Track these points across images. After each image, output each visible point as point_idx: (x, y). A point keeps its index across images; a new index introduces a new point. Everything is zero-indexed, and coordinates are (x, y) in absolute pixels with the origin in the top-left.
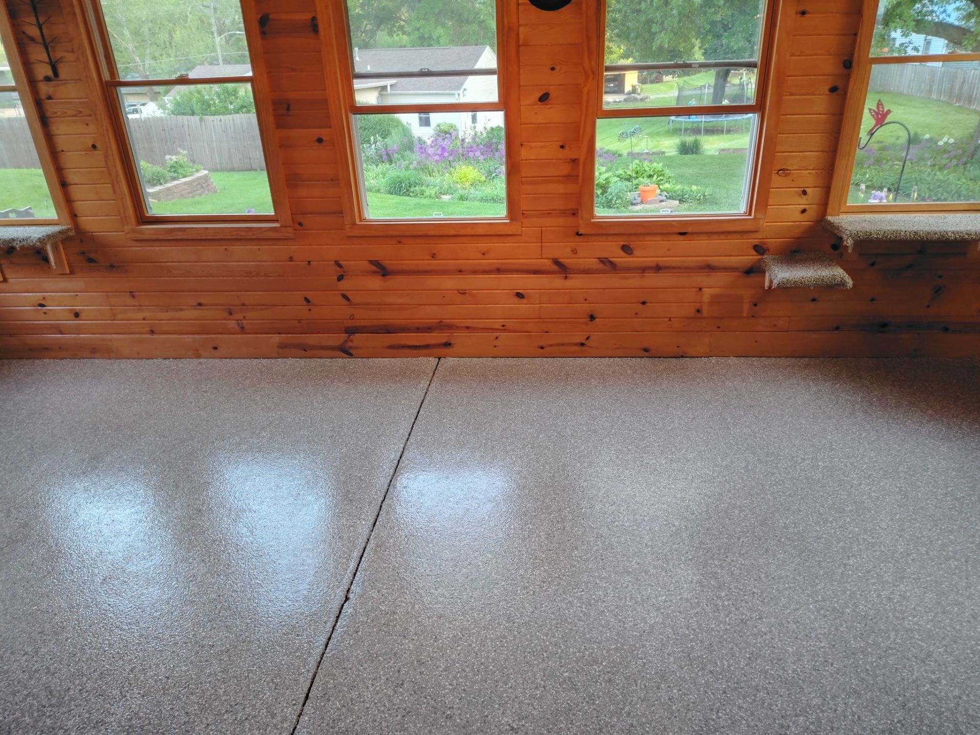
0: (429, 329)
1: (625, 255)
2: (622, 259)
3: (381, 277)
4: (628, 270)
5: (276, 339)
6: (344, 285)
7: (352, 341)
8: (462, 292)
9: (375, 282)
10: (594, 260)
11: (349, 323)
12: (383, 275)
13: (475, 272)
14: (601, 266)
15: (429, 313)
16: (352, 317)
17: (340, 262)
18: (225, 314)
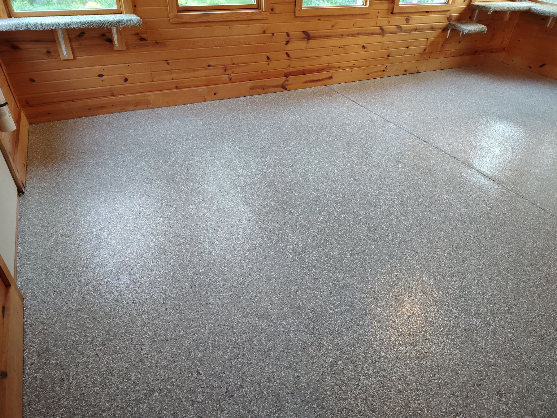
0: (321, 70)
1: (406, 23)
2: (405, 26)
4: (406, 31)
5: (249, 84)
6: (289, 47)
7: (287, 81)
8: (341, 47)
9: (303, 44)
10: (395, 26)
11: (287, 70)
12: (308, 40)
13: (348, 35)
14: (396, 30)
15: (324, 60)
16: (289, 67)
17: (289, 33)
18: (223, 71)
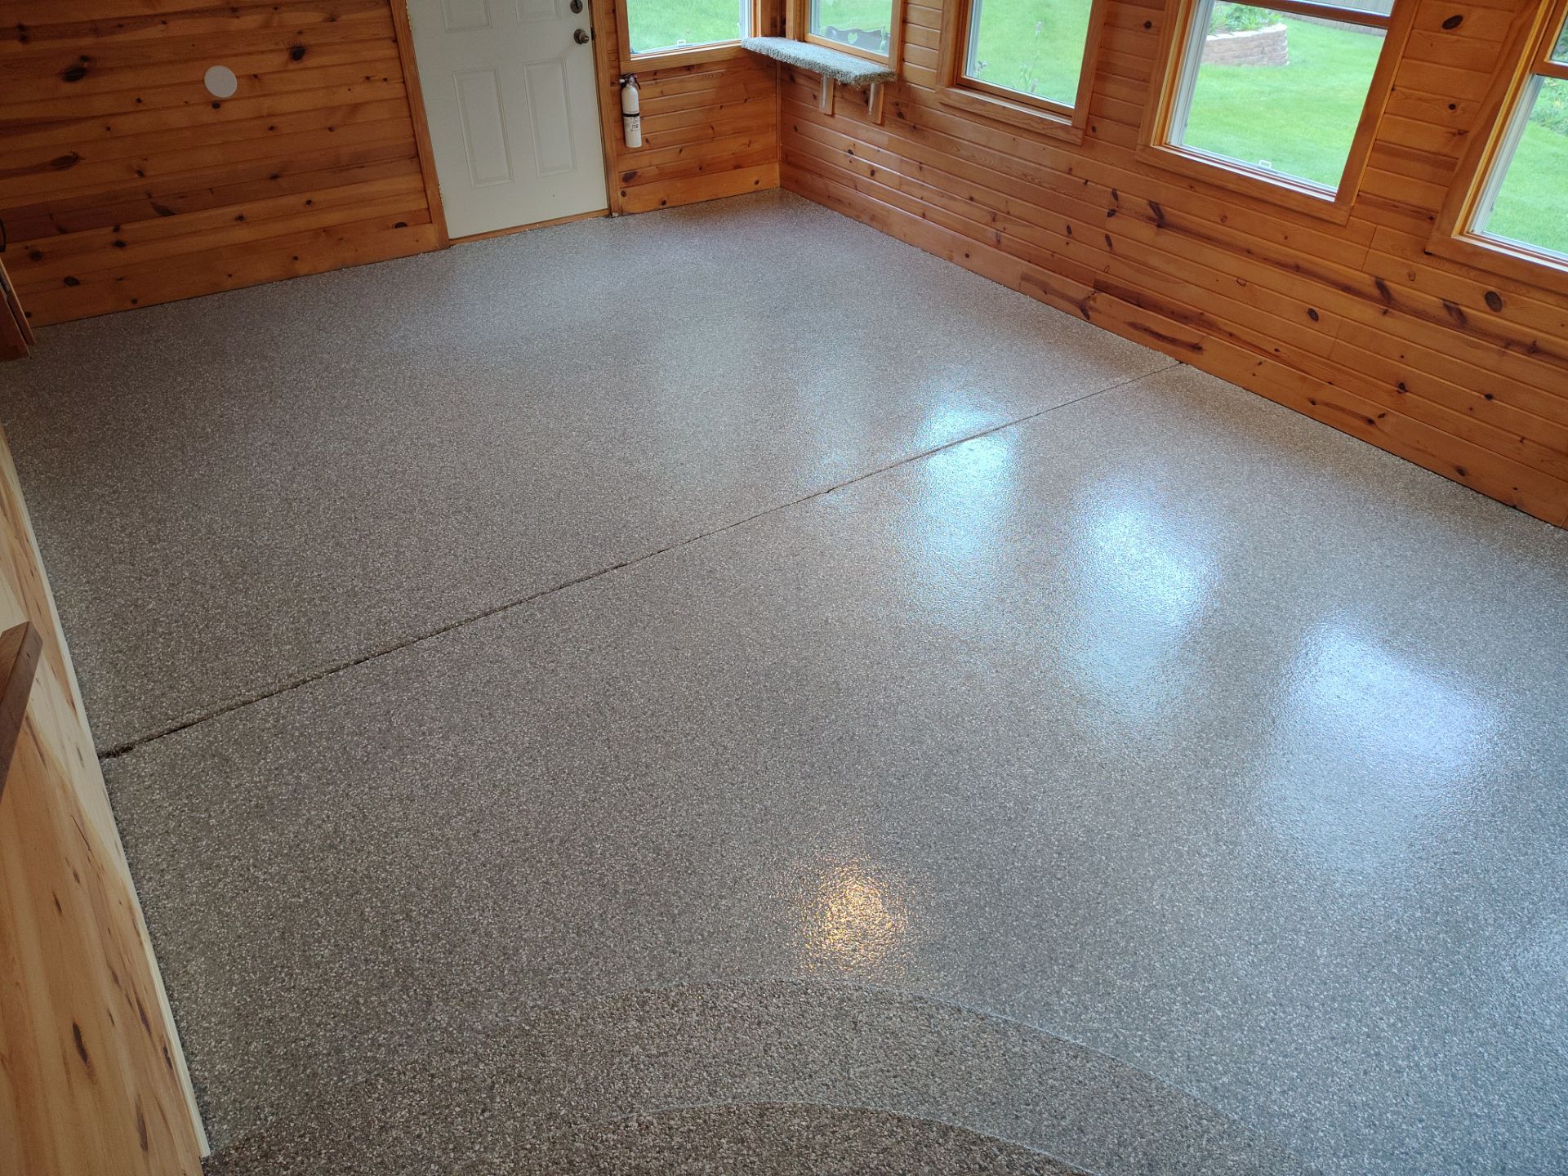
0: (1183, 317)
1: (1488, 309)
2: (1479, 313)
3: (1155, 228)
4: (1484, 334)
5: (1024, 266)
6: (1113, 224)
7: (1094, 300)
8: (1242, 283)
9: (1146, 232)
10: (1436, 300)
11: (1102, 276)
12: (1159, 226)
13: (1266, 260)
14: (1444, 314)
15: (1190, 296)
16: (1107, 270)
17: (1118, 192)
18: (989, 218)
